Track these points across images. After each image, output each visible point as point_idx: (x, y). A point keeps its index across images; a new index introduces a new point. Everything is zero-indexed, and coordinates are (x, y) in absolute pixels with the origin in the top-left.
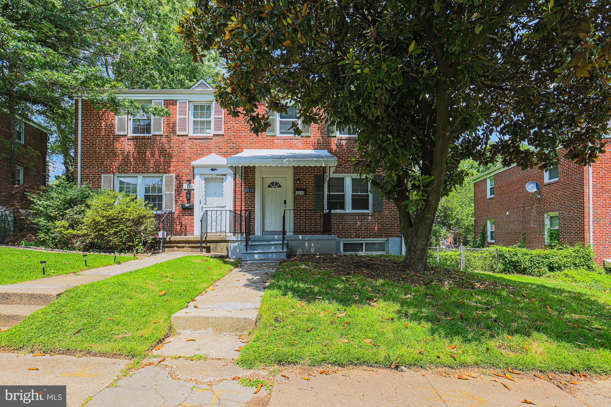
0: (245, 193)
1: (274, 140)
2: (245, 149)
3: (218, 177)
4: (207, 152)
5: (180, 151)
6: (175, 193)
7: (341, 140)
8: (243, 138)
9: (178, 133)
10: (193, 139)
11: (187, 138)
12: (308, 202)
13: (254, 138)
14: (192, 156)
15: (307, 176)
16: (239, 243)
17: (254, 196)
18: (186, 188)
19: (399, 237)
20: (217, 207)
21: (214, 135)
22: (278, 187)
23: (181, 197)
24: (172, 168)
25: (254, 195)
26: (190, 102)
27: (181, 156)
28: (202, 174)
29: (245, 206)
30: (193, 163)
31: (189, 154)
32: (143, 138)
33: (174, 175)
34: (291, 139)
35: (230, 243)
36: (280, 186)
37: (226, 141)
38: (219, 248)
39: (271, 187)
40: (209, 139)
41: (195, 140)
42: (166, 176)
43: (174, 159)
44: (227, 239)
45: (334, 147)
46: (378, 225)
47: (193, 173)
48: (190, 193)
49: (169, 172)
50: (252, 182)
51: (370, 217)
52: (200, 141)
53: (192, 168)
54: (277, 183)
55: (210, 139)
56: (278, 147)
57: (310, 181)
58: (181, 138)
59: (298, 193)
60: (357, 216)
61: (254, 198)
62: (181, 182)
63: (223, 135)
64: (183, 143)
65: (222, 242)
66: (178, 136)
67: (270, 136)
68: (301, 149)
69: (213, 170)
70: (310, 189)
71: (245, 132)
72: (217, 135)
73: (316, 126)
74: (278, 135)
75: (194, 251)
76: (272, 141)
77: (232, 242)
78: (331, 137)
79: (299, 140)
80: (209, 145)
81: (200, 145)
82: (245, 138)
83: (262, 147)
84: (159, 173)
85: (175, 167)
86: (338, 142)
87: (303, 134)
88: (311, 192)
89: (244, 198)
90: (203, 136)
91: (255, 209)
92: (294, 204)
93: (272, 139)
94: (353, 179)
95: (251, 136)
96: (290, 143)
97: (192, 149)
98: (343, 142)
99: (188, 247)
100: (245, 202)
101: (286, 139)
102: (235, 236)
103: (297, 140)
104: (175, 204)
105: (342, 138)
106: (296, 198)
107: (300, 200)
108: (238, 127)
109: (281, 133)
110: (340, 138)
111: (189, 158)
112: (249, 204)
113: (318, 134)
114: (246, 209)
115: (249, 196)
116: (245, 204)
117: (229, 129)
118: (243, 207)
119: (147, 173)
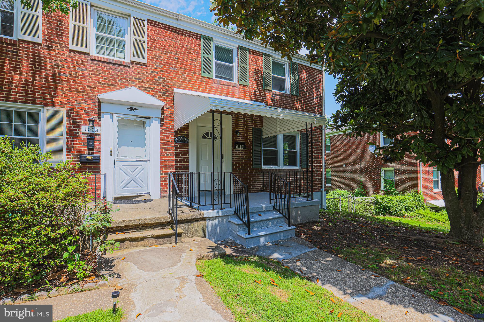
0: (176, 143)
1: (210, 82)
2: (175, 88)
3: (139, 119)
4: (122, 84)
5: (75, 74)
6: (67, 138)
7: (276, 95)
8: (174, 73)
9: (71, 47)
10: (98, 61)
11: (87, 58)
12: (246, 157)
13: (187, 76)
14: (97, 86)
15: (246, 129)
16: (220, 219)
17: (188, 149)
18: (87, 132)
19: (320, 191)
20: (137, 161)
21: (132, 62)
23: (78, 144)
24: (59, 99)
25: (188, 146)
26: (92, 6)
27: (76, 83)
28: (113, 114)
29: (175, 160)
30: (102, 96)
31: (92, 82)
33: (64, 110)
34: (229, 86)
35: (207, 222)
37: (149, 74)
38: (192, 231)
39: (206, 138)
40: (124, 66)
41: (101, 64)
42: (47, 110)
43: (63, 86)
44: (205, 216)
45: (269, 102)
47: (99, 110)
48: (93, 139)
49: (53, 104)
50: (185, 130)
52: (111, 66)
53: (97, 104)
55: (127, 66)
56: (215, 92)
57: (248, 135)
58: (77, 57)
59: (238, 147)
61: (188, 151)
62: (76, 122)
63: (145, 65)
64: (81, 64)
65: (197, 221)
66: (71, 51)
67: (206, 77)
68: (239, 98)
69: (131, 109)
70: (248, 143)
71: (175, 67)
72: (137, 63)
73: (253, 76)
74: (214, 78)
75: (162, 243)
76: (208, 84)
77: (211, 219)
78: (267, 90)
79: (237, 88)
80: (125, 74)
81: (109, 72)
82: (176, 74)
83: (197, 89)
84: (32, 103)
85: (65, 98)
86: (273, 96)
87: (241, 83)
88: (249, 147)
89: (175, 150)
90: (116, 61)
91: (188, 164)
92: (233, 159)
93: (208, 82)
94: (284, 135)
95: (183, 73)
96: (228, 90)
97: (96, 74)
98: (277, 97)
99: (153, 237)
100: (175, 155)
101: (223, 85)
102: (214, 209)
103: (235, 88)
104: (67, 155)
105: (277, 93)
106: (235, 152)
107: (239, 155)
108: (166, 58)
109: (216, 77)
110: (274, 93)
111: (91, 87)
112: (181, 157)
113: (255, 86)
114: (177, 164)
115: (181, 148)
116: (176, 157)
117: (154, 58)
118: (174, 162)
119: (7, 101)
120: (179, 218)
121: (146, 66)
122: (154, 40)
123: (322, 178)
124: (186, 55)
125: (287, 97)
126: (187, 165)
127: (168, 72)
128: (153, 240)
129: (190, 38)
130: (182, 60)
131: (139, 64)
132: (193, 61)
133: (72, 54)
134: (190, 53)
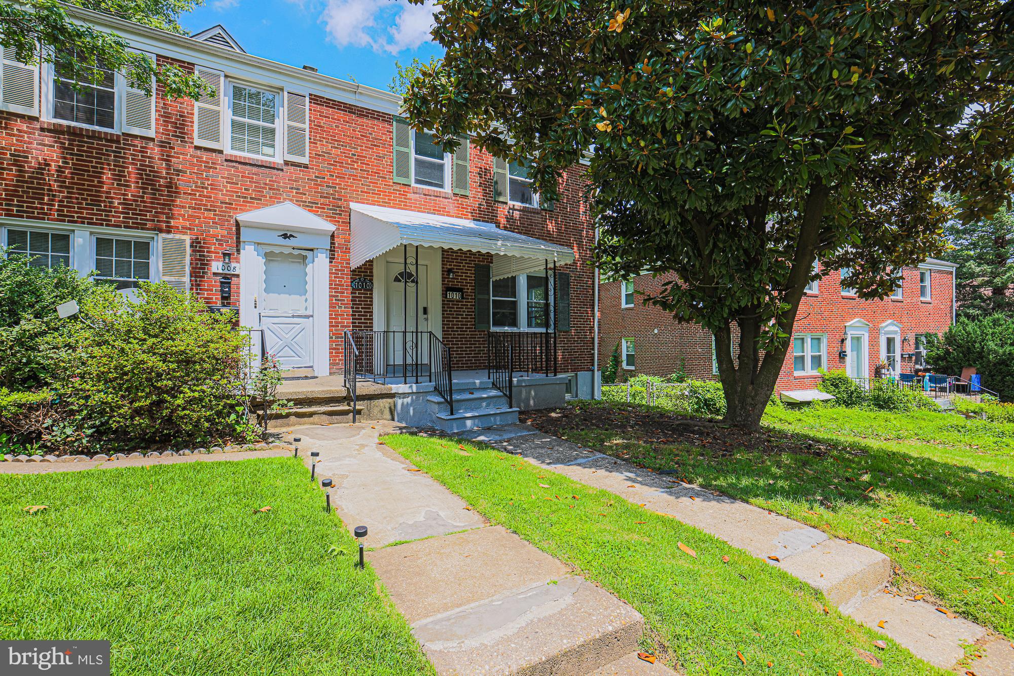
0: (353, 289)
1: (407, 192)
2: (352, 201)
3: (296, 252)
4: (271, 197)
5: (202, 183)
6: (191, 281)
7: (514, 209)
8: (350, 179)
9: (198, 142)
10: (236, 162)
11: (220, 159)
12: (464, 311)
13: (370, 182)
14: (234, 200)
15: (463, 266)
16: (414, 397)
17: (372, 298)
18: (220, 271)
19: (590, 371)
20: (293, 316)
21: (287, 163)
23: (207, 290)
24: (180, 222)
25: (372, 294)
26: (226, 76)
27: (205, 196)
28: (258, 244)
29: (353, 315)
30: (242, 217)
31: (227, 195)
33: (187, 239)
34: (437, 196)
35: (396, 399)
37: (312, 180)
38: (376, 411)
39: (400, 280)
40: (274, 168)
41: (240, 166)
42: (164, 239)
43: (186, 201)
44: (393, 392)
45: (503, 221)
46: (564, 352)
47: (238, 238)
48: (229, 283)
49: (172, 230)
50: (367, 269)
52: (255, 169)
53: (234, 229)
55: (278, 169)
56: (415, 207)
57: (467, 276)
58: (205, 156)
59: (448, 295)
61: (372, 301)
62: (204, 256)
63: (306, 166)
64: (211, 168)
65: (382, 398)
66: (197, 148)
67: (400, 184)
68: (453, 216)
69: (285, 236)
70: (468, 289)
71: (351, 168)
72: (294, 164)
73: (477, 179)
74: (413, 184)
75: (336, 421)
76: (403, 195)
77: (402, 396)
78: (499, 202)
79: (450, 200)
80: (276, 182)
81: (252, 178)
82: (353, 179)
83: (386, 203)
84: (142, 229)
85: (189, 220)
86: (509, 212)
87: (457, 191)
88: (469, 296)
89: (352, 301)
90: (262, 161)
91: (372, 323)
92: (443, 314)
93: (404, 191)
94: (528, 276)
95: (364, 177)
96: (436, 204)
97: (232, 183)
98: (517, 214)
99: (324, 413)
100: (352, 308)
101: (428, 195)
102: (406, 383)
103: (447, 200)
105: (516, 207)
106: (447, 304)
107: (454, 308)
108: (338, 155)
109: (417, 181)
110: (511, 207)
111: (226, 203)
112: (361, 312)
113: (480, 195)
114: (355, 323)
115: (361, 297)
116: (353, 311)
117: (319, 155)
118: (349, 319)
119: (107, 225)
120: (358, 392)
121: (307, 168)
122: (319, 126)
123: (593, 349)
124: (370, 148)
125: (534, 213)
126: (370, 323)
127: (341, 177)
128: (325, 417)
129: (376, 122)
130: (362, 156)
131: (296, 166)
132: (380, 158)
133: (199, 152)
134: (375, 145)
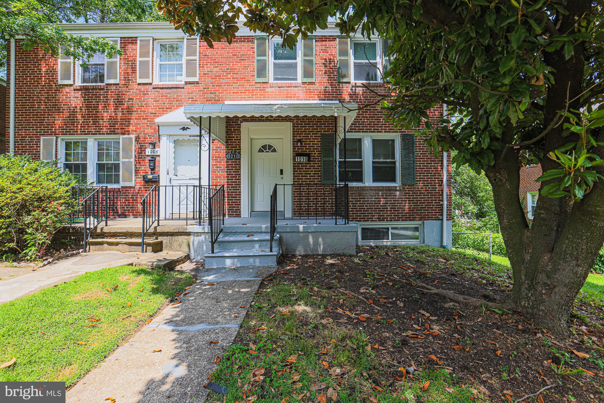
0: (227, 159)
1: (265, 88)
2: (226, 100)
3: (192, 138)
5: (141, 104)
6: (135, 160)
7: (356, 87)
8: (225, 86)
9: (139, 81)
10: (158, 88)
11: (150, 87)
12: (312, 171)
13: (239, 85)
14: (157, 111)
15: (311, 136)
17: (240, 164)
18: (150, 154)
19: (439, 220)
20: (190, 179)
21: (186, 83)
22: (272, 151)
23: (143, 165)
24: (131, 128)
25: (240, 162)
26: (154, 39)
27: (142, 111)
28: (170, 135)
29: (227, 177)
30: (158, 120)
31: (153, 109)
32: (94, 88)
33: (133, 136)
34: (289, 87)
35: (192, 237)
36: (274, 151)
37: (201, 91)
39: (263, 151)
40: (179, 88)
41: (160, 90)
42: (123, 138)
43: (134, 115)
44: (188, 231)
45: (347, 97)
46: (409, 203)
47: (159, 133)
48: (155, 160)
49: (128, 133)
50: (237, 145)
51: (398, 193)
52: (168, 91)
53: (157, 128)
54: (270, 147)
55: (181, 88)
56: (272, 97)
57: (314, 144)
58: (142, 88)
59: (298, 159)
60: (381, 190)
61: (240, 167)
62: (143, 146)
63: (197, 83)
64: (146, 94)
66: (139, 84)
67: (260, 83)
68: (302, 100)
69: (184, 129)
70: (315, 154)
71: (226, 79)
72: (190, 83)
73: (323, 68)
74: (271, 80)
76: (263, 90)
77: (196, 235)
78: (343, 83)
79: (300, 88)
80: (179, 96)
81: (167, 96)
82: (228, 86)
83: (250, 97)
84: (114, 134)
85: (135, 126)
86: (352, 90)
87: (305, 80)
88: (316, 159)
89: (227, 167)
90: (172, 85)
91: (240, 182)
92: (294, 174)
93: (263, 87)
94: (373, 140)
95: (235, 83)
96: (288, 92)
97: (156, 101)
98: (360, 90)
99: (125, 243)
100: (227, 172)
101: (282, 87)
102: (200, 225)
103: (297, 88)
104: (135, 175)
105: (357, 85)
106: (297, 166)
108: (217, 72)
109: (276, 79)
110: (354, 85)
111: (153, 113)
112: (233, 174)
113: (325, 80)
114: (229, 182)
115: (232, 165)
116: (227, 174)
117: (205, 74)
118: (225, 180)
119: (99, 134)
121: (198, 84)
122: (206, 55)
123: (442, 201)
124: (239, 62)
125: (376, 87)
127: (219, 86)
128: (126, 246)
129: (243, 44)
130: (233, 69)
131: (192, 84)
132: (246, 68)
133: (140, 86)
134: (242, 60)
